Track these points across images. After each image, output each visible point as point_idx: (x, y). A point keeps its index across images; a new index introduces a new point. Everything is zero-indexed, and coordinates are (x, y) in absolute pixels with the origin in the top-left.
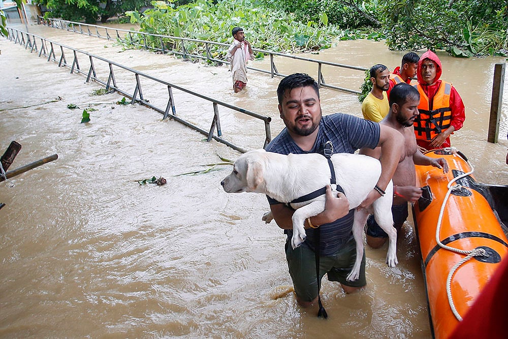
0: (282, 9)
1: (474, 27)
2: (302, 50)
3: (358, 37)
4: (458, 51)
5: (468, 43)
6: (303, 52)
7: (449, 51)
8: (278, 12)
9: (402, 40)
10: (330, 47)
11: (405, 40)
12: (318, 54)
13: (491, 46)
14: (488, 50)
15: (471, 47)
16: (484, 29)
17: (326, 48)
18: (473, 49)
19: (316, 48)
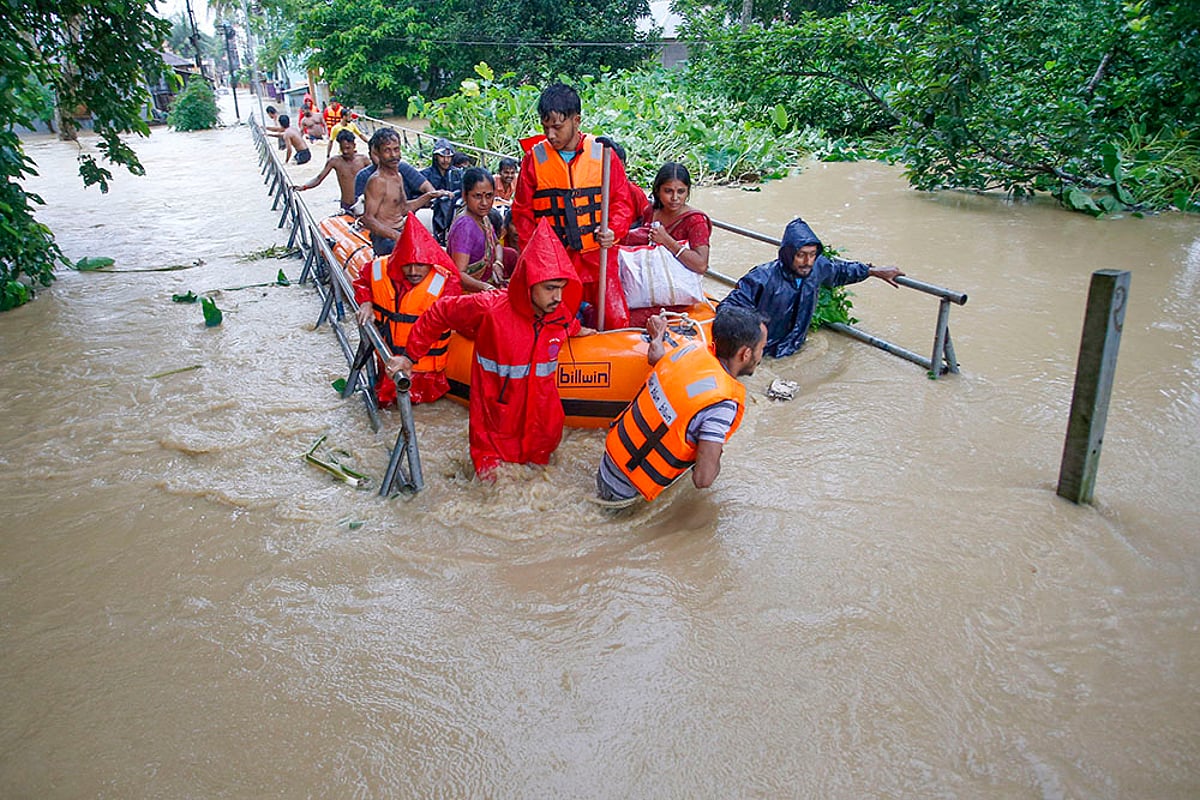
0: (724, 95)
1: (1149, 137)
2: (719, 181)
3: (862, 155)
4: (1081, 198)
5: (1113, 177)
6: (720, 184)
7: (1059, 197)
8: (713, 101)
9: (942, 169)
10: (785, 176)
11: (948, 167)
12: (758, 190)
13: (1180, 186)
14: (1171, 196)
15: (1120, 188)
16: (1175, 143)
17: (777, 177)
18: (1124, 194)
19: (752, 178)
